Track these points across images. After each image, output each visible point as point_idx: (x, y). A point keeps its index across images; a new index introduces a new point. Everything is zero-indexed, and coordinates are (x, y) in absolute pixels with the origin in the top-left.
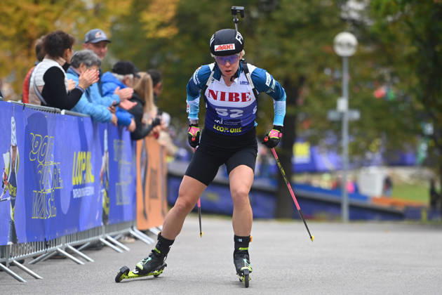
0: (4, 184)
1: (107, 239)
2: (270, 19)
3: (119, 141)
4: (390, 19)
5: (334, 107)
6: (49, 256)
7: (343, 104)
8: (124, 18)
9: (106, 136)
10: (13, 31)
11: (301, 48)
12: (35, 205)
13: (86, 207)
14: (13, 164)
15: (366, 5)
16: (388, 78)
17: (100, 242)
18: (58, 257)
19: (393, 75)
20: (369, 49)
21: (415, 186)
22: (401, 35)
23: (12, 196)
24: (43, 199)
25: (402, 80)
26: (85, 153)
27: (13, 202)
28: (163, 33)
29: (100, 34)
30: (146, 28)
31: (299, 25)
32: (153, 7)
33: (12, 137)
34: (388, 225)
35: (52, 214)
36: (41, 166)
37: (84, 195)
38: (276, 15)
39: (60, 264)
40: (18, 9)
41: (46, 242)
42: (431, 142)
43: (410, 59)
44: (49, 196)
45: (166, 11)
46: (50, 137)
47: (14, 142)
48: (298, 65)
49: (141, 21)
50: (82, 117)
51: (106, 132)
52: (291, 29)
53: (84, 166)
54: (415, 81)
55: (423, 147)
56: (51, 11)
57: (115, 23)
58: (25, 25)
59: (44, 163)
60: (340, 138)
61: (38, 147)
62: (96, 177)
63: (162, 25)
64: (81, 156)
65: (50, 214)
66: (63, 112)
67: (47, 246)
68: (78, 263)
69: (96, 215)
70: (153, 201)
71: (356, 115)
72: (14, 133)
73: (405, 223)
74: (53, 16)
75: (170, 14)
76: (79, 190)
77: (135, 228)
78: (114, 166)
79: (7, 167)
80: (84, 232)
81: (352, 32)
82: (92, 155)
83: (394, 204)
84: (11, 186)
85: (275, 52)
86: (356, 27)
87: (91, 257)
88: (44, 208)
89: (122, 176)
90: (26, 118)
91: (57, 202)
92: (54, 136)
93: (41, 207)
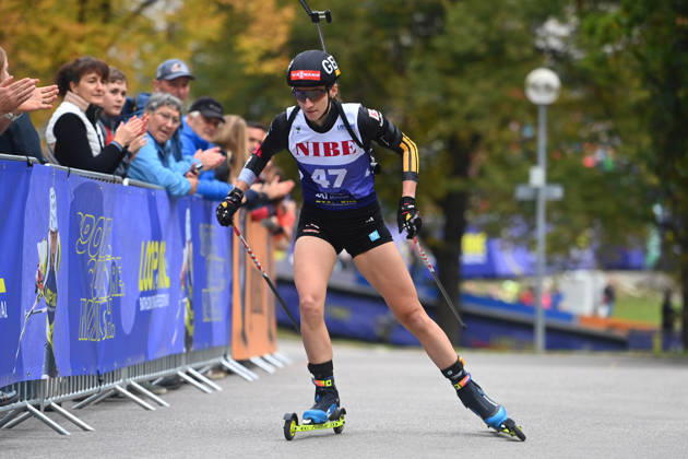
1: (188, 374)
2: (429, 48)
3: (206, 225)
4: (608, 49)
5: (525, 179)
6: (102, 398)
7: (538, 176)
8: (211, 46)
9: (188, 218)
10: (46, 63)
11: (475, 92)
12: (84, 320)
13: (157, 325)
14: (51, 257)
15: (573, 29)
16: (604, 138)
17: (178, 377)
18: (116, 397)
19: (611, 133)
20: (576, 95)
21: (643, 300)
22: (626, 74)
23: (49, 306)
24: (96, 312)
25: (626, 142)
26: (157, 243)
27: (51, 316)
28: (269, 68)
29: (179, 66)
30: (243, 59)
31: (471, 58)
32: (255, 28)
33: (51, 218)
34: (604, 356)
35: (109, 335)
36: (92, 261)
37: (155, 306)
38: (439, 42)
40: (54, 30)
41: (99, 375)
43: (639, 109)
44: (103, 307)
45: (275, 35)
46: (107, 219)
47: (53, 225)
48: (470, 117)
49: (237, 49)
50: (153, 190)
51: (188, 212)
52: (461, 63)
53: (156, 262)
56: (102, 33)
57: (198, 51)
58: (65, 54)
59: (97, 258)
60: (532, 227)
61: (89, 233)
62: (172, 280)
63: (268, 56)
64: (152, 247)
65: (107, 335)
66: (126, 182)
67: (100, 382)
68: (147, 409)
69: (172, 336)
70: (256, 317)
71: (557, 192)
72: (53, 211)
73: (630, 354)
74: (105, 41)
75: (281, 39)
76: (149, 298)
77: (229, 357)
78: (200, 262)
79: (42, 263)
80: (155, 361)
81: (552, 69)
82: (167, 247)
83: (613, 327)
84: (49, 291)
85: (435, 97)
86: (559, 61)
87: (165, 399)
88: (97, 325)
89: (211, 278)
90: (73, 189)
91: (116, 317)
92: (111, 217)
93: (92, 324)
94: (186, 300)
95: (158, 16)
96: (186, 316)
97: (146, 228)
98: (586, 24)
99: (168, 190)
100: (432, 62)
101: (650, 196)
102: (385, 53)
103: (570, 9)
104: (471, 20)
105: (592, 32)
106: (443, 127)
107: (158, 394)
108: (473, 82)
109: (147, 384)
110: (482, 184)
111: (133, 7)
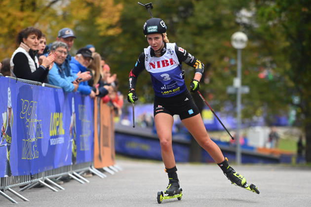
0: (2, 134)
1: (73, 175)
2: (186, 23)
3: (82, 106)
4: (270, 23)
5: (231, 84)
6: (34, 185)
7: (237, 82)
8: (84, 22)
9: (73, 102)
10: (5, 30)
11: (209, 43)
12: (24, 149)
13: (59, 151)
14: (9, 120)
15: (254, 13)
16: (269, 65)
17: (69, 176)
18: (40, 186)
19: (272, 62)
20: (256, 44)
21: (287, 140)
22: (279, 34)
23: (8, 143)
24: (30, 145)
25: (278, 66)
26: (58, 114)
27: (9, 147)
28: (111, 32)
29: (69, 31)
30: (99, 29)
31: (206, 27)
32: (104, 14)
33: (9, 102)
34: (269, 166)
35: (36, 156)
36: (28, 122)
37: (58, 143)
38: (191, 20)
39: (41, 191)
40: (9, 15)
41: (31, 175)
42: (299, 110)
43: (285, 51)
44: (33, 143)
45: (114, 17)
46: (35, 102)
47: (10, 105)
48: (205, 55)
49: (95, 24)
50: (56, 88)
51: (73, 99)
52: (201, 30)
53: (58, 122)
54: (288, 66)
55: (293, 113)
56: (32, 17)
57: (77, 25)
58: (14, 26)
59: (30, 120)
60: (235, 106)
61: (26, 109)
62: (66, 131)
63: (111, 27)
64: (56, 116)
65: (34, 156)
66: (43, 85)
67: (32, 178)
68: (54, 191)
70: (106, 149)
71: (246, 90)
72: (9, 99)
73: (280, 165)
74: (33, 20)
75: (116, 19)
76: (55, 139)
77: (93, 167)
78: (79, 122)
79: (5, 123)
80: (58, 169)
81: (244, 32)
82: (63, 116)
83: (273, 152)
84: (7, 136)
85: (189, 46)
86: (247, 28)
87: (63, 187)
88: (30, 152)
89: (84, 130)
90: (18, 88)
91: (39, 148)
92: (37, 101)
93: (28, 151)
94: (72, 140)
95: (58, 8)
96: (73, 148)
97: (53, 106)
98: (260, 12)
99: (63, 89)
100: (188, 30)
101: (290, 92)
103: (252, 4)
104: (206, 10)
105: (262, 15)
107: (59, 184)
108: (207, 38)
109: (54, 179)
110: (212, 86)
111: (47, 4)
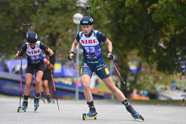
2: (43, 6)
4: (98, 7)
11: (58, 20)
22: (104, 15)
31: (56, 9)
38: (46, 4)
42: (117, 64)
43: (107, 26)
48: (56, 27)
52: (53, 11)
60: (75, 62)
73: (104, 100)
81: (81, 13)
83: (99, 92)
85: (45, 21)
86: (83, 10)
100: (45, 11)
102: (30, 7)
105: (93, 2)
106: (48, 30)
108: (57, 17)
110: (60, 48)
